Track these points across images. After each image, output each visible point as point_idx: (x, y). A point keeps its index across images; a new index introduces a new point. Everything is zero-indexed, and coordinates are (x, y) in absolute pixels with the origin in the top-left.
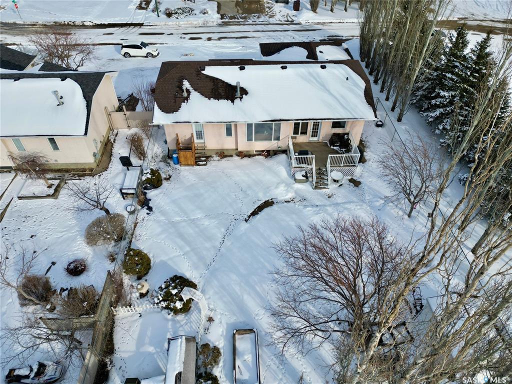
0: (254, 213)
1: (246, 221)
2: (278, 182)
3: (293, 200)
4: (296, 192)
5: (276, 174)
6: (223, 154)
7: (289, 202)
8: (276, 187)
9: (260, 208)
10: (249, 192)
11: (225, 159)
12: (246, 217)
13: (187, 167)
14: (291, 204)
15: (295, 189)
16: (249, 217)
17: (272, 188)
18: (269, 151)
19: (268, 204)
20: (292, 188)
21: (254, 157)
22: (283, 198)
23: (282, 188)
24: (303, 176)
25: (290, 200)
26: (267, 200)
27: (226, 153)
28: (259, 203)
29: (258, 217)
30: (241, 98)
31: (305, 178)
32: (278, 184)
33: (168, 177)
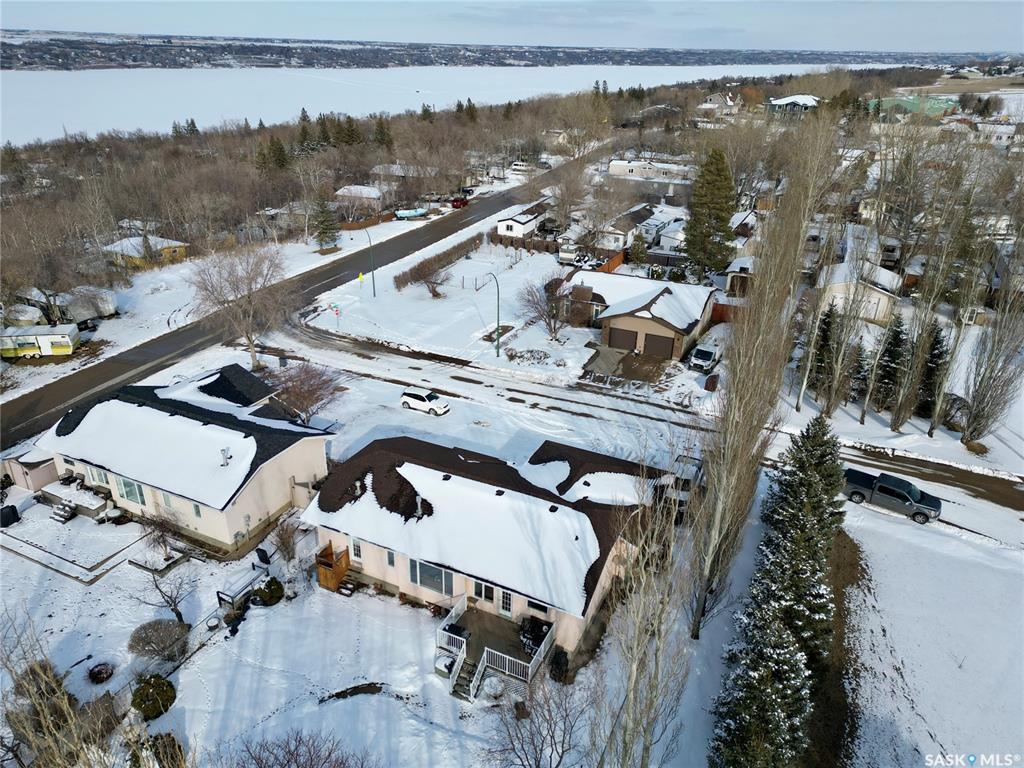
0: (341, 695)
1: (322, 701)
2: (413, 660)
3: (408, 699)
4: (424, 688)
5: (420, 647)
6: (383, 590)
7: (401, 698)
8: (402, 668)
9: (356, 691)
10: (363, 660)
11: (382, 597)
12: (327, 694)
13: (325, 591)
14: (400, 703)
15: (426, 682)
16: (330, 697)
17: (396, 667)
19: (372, 689)
20: (423, 679)
21: (420, 610)
22: (398, 689)
23: (409, 672)
24: (446, 666)
25: (404, 696)
26: (375, 681)
27: (388, 589)
28: (363, 682)
29: (341, 701)
30: (419, 518)
31: (446, 671)
32: (410, 664)
33: (292, 595)
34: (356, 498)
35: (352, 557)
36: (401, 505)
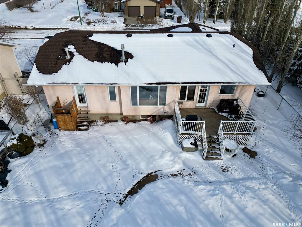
0: (133, 192)
1: (121, 203)
2: (164, 150)
3: (180, 174)
4: (184, 163)
5: (162, 141)
6: (107, 119)
7: (176, 175)
8: (162, 157)
9: (141, 185)
10: (129, 162)
11: (109, 124)
12: (121, 197)
13: (67, 132)
14: (179, 180)
15: (183, 159)
16: (125, 197)
17: (157, 157)
18: (155, 116)
19: (151, 178)
20: (179, 158)
21: (140, 123)
22: (169, 170)
23: (168, 157)
24: (191, 144)
25: (177, 173)
26: (150, 172)
27: (111, 118)
28: (141, 176)
29: (137, 197)
30: (126, 62)
31: (194, 147)
32: (164, 152)
33: (42, 142)
34: (69, 61)
35: (79, 105)
36: (107, 58)
